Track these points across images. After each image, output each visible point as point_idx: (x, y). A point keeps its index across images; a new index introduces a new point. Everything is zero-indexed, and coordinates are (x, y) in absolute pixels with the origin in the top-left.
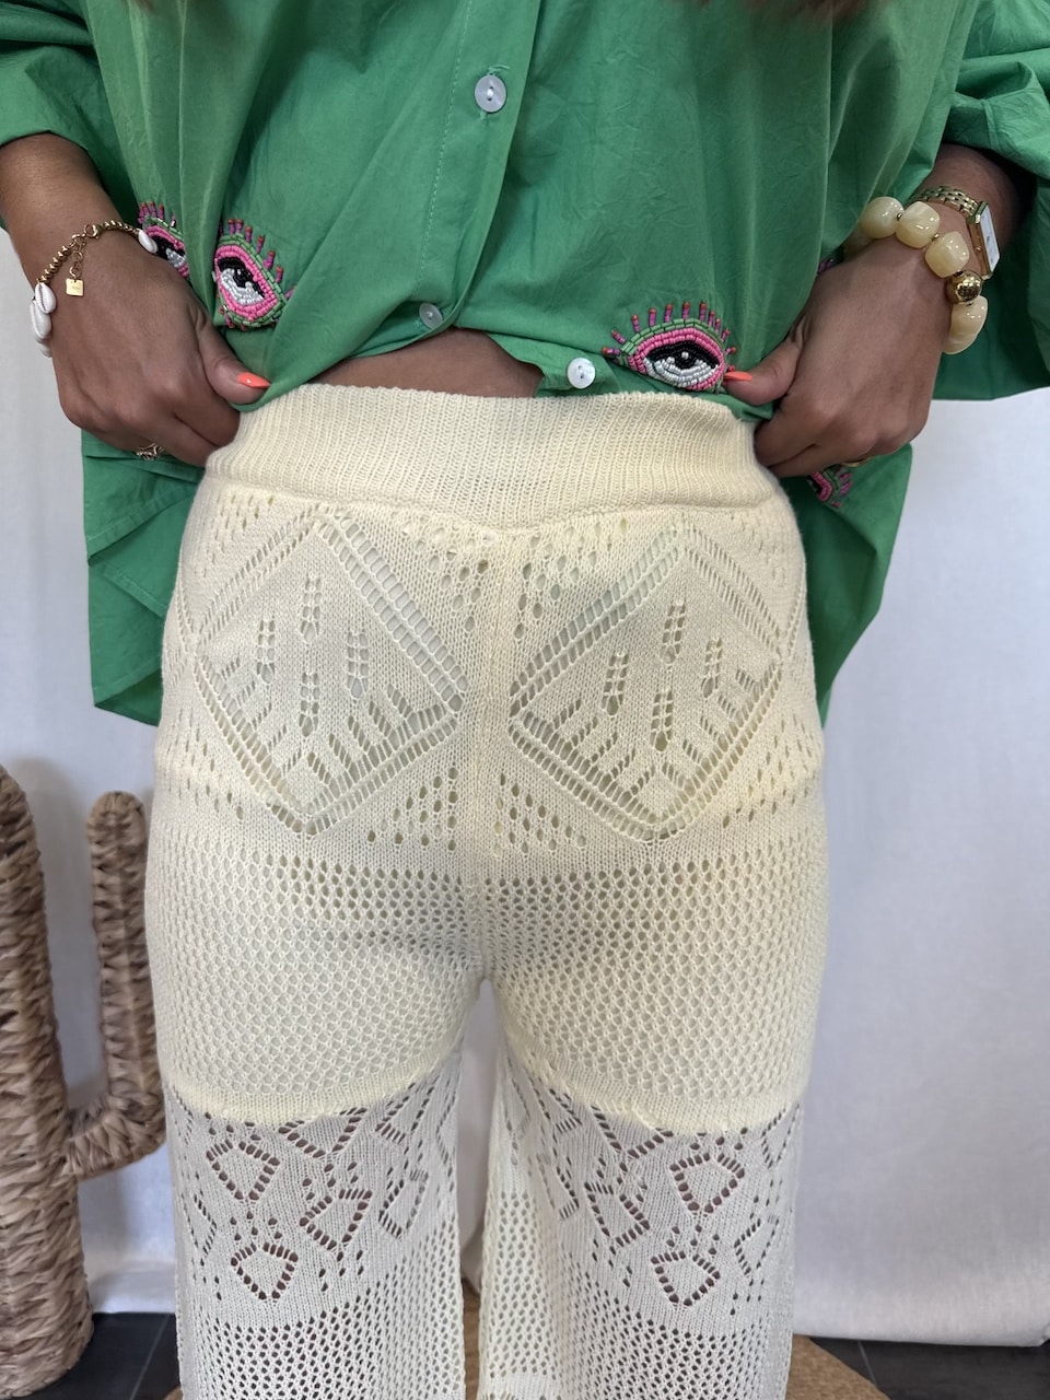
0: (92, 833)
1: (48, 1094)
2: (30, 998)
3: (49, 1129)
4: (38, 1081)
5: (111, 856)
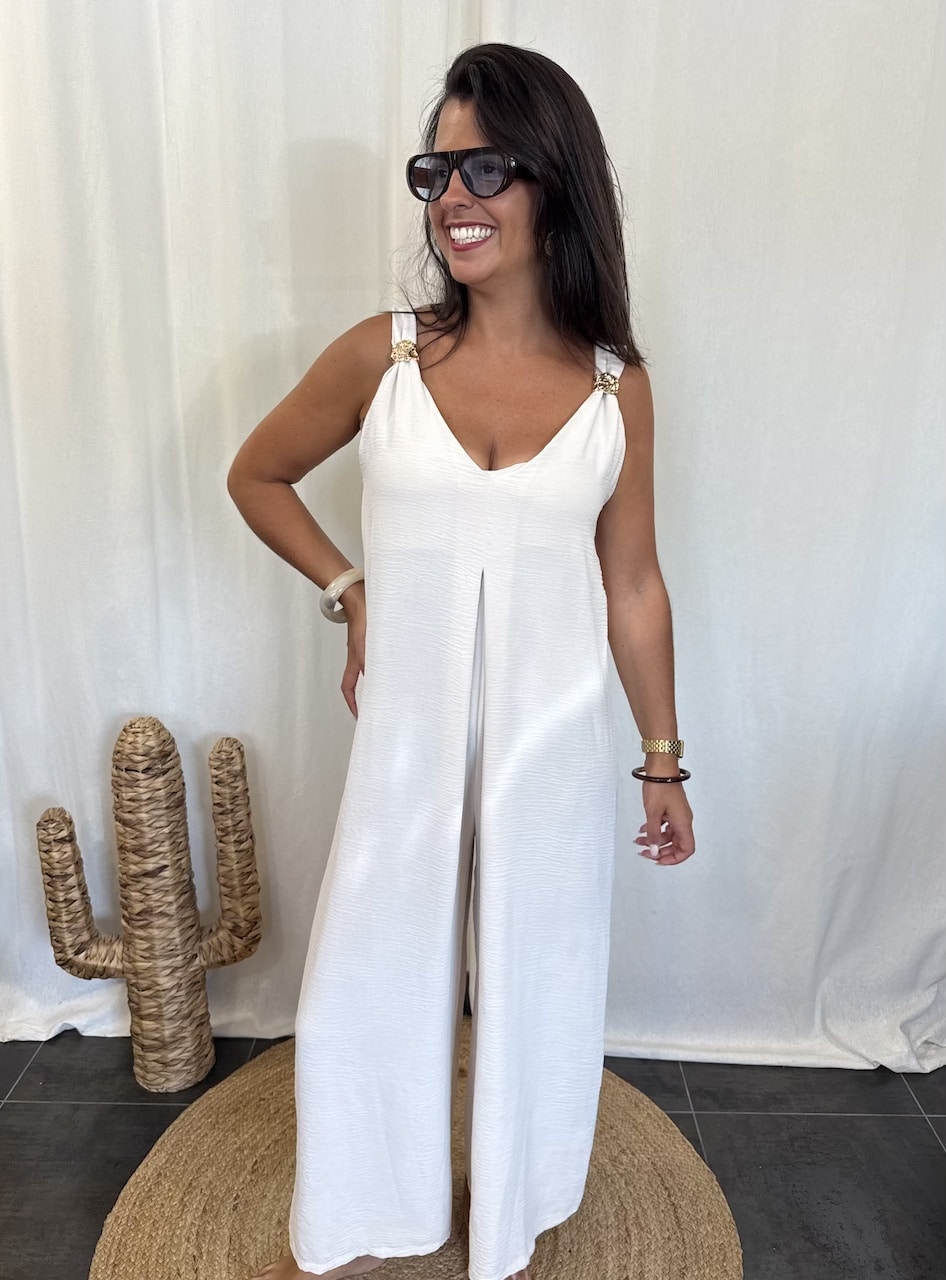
0: (212, 762)
1: (187, 915)
2: (175, 858)
3: (187, 936)
4: (181, 907)
5: (222, 776)
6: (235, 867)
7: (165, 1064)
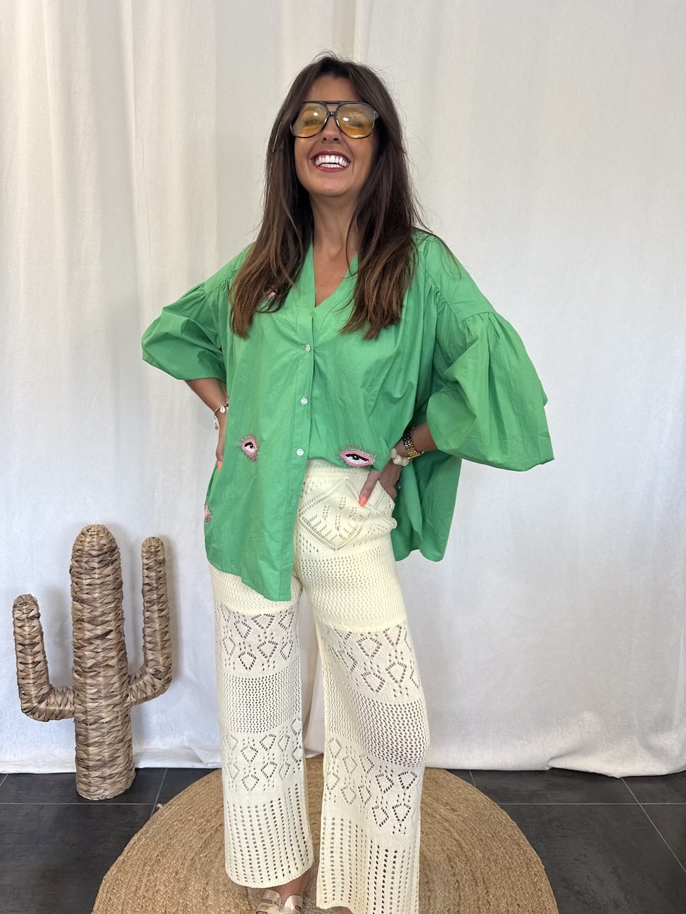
0: (144, 555)
1: (122, 667)
2: (117, 625)
3: (123, 682)
6: (157, 628)
7: (104, 778)
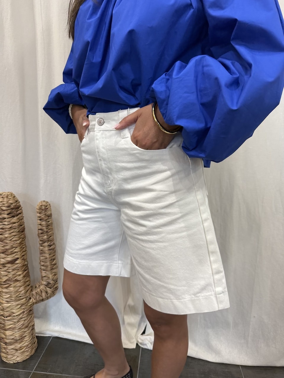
0: (38, 211)
1: (26, 280)
2: (22, 255)
3: (27, 290)
4: (24, 277)
5: (43, 216)
